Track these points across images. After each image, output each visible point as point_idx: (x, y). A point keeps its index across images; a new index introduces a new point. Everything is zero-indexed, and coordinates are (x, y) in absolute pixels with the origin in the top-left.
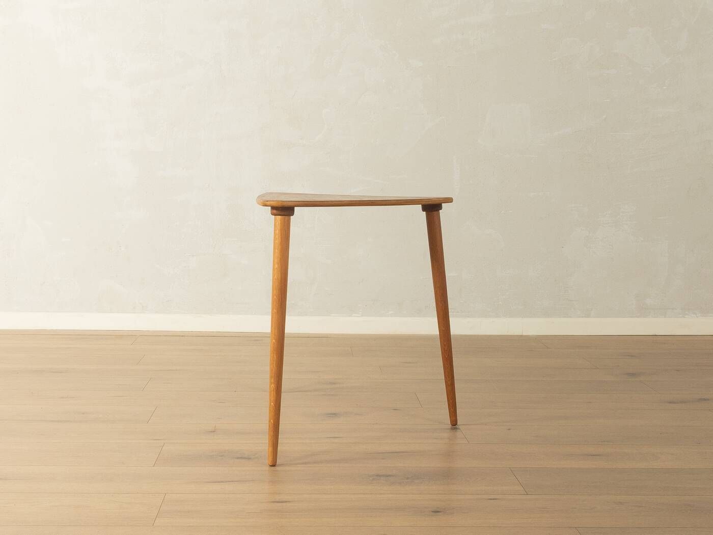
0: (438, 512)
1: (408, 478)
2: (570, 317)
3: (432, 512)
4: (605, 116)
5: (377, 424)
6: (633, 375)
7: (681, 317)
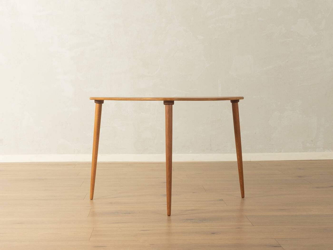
0: (214, 233)
1: (200, 220)
3: (212, 233)
4: (287, 60)
6: (300, 177)
7: (323, 152)
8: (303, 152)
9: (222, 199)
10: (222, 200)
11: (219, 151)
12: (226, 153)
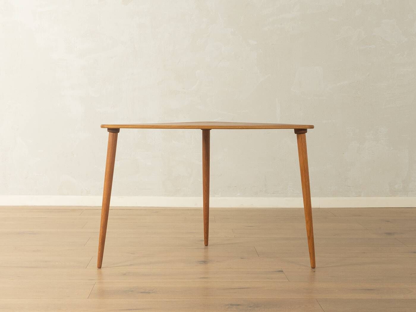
1: (250, 307)
5: (230, 268)
8: (390, 196)
9: (281, 270)
12: (286, 197)
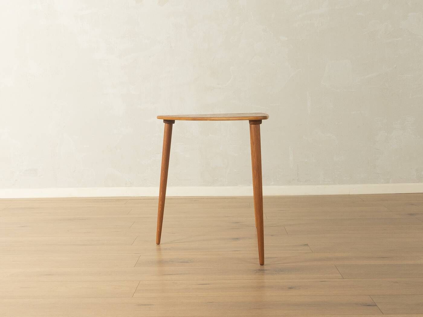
2: (378, 183)
3: (289, 288)
4: (395, 66)
6: (411, 214)
10: (308, 245)
11: (309, 182)
